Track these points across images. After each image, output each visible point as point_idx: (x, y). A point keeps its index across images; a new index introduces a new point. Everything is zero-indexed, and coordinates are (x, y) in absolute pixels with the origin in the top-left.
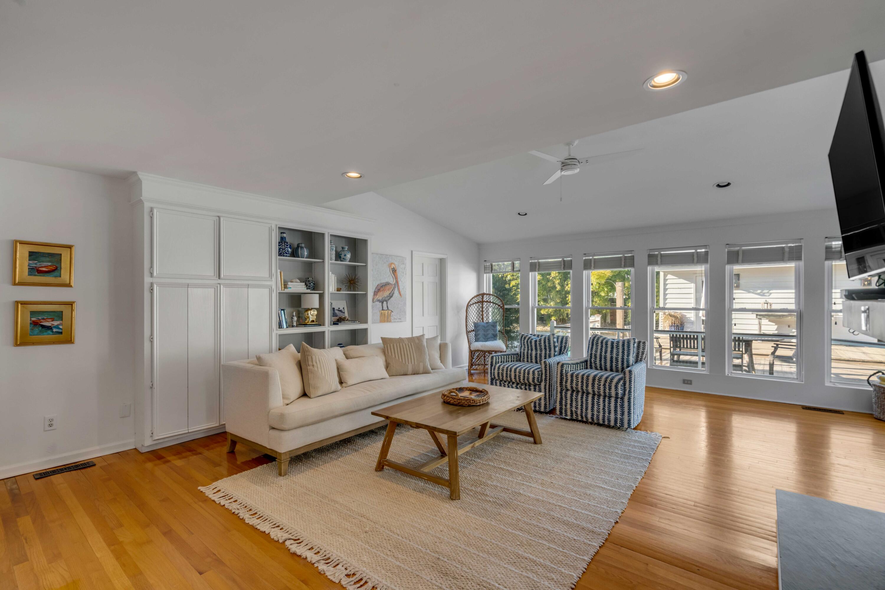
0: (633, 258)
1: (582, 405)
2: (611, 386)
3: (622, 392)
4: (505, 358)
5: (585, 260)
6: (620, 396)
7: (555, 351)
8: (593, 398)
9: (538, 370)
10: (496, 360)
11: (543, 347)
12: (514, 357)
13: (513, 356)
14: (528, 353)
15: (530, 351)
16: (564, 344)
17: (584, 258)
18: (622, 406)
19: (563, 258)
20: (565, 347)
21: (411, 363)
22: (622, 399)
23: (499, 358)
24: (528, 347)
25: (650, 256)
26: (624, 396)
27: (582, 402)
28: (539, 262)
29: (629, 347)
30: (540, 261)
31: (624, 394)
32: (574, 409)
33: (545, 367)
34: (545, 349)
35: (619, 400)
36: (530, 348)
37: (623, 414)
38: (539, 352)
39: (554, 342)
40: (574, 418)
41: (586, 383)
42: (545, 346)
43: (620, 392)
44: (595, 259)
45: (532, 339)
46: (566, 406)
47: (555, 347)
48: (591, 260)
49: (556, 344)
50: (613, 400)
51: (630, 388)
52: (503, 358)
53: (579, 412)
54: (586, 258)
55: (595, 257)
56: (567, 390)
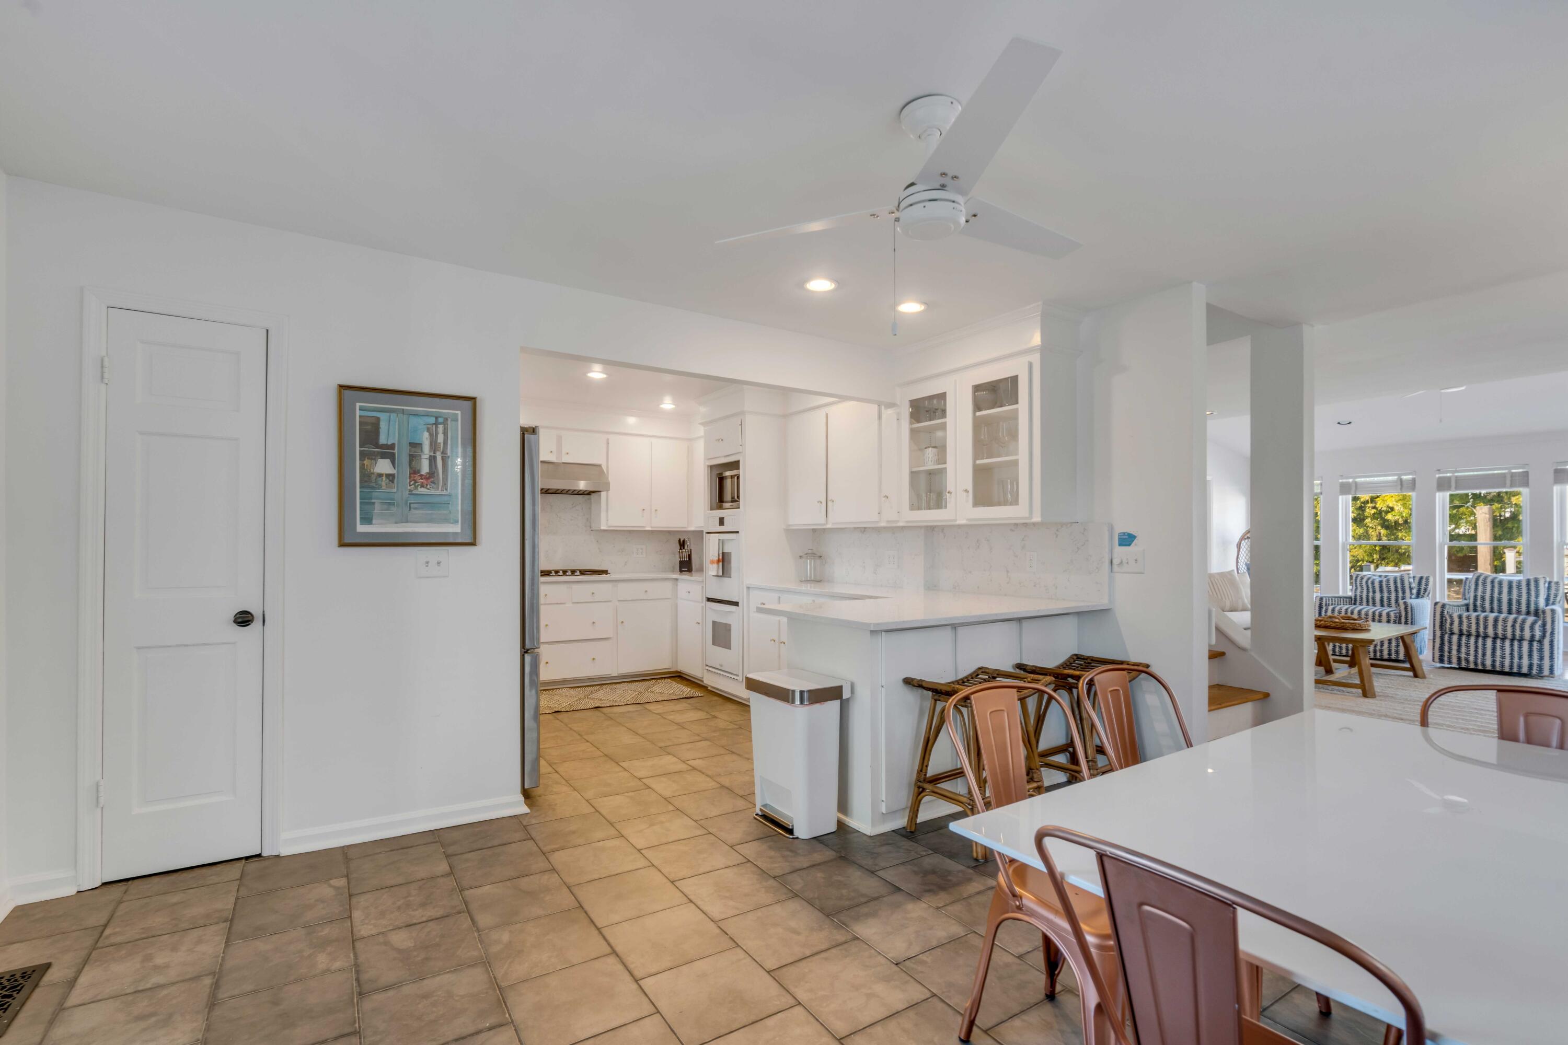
0: (1526, 474)
1: (1476, 651)
2: (1524, 627)
3: (1540, 633)
4: (1337, 601)
5: (1439, 478)
6: (1537, 638)
7: (1411, 594)
8: (1494, 642)
9: (1395, 612)
10: (1326, 602)
11: (1393, 588)
12: (1346, 601)
13: (1345, 599)
14: (1368, 596)
15: (1371, 594)
16: (1423, 587)
17: (1437, 476)
18: (1541, 650)
19: (1399, 475)
20: (1425, 590)
21: (1229, 598)
22: (1540, 642)
23: (1329, 600)
24: (1368, 589)
25: (1557, 472)
26: (1544, 639)
27: (1476, 647)
28: (1356, 483)
29: (1537, 586)
30: (1358, 480)
31: (1544, 636)
32: (1463, 656)
33: (1406, 608)
34: (1396, 591)
35: (1535, 644)
36: (1371, 590)
37: (1541, 658)
38: (1386, 595)
39: (1410, 583)
40: (1463, 666)
41: (1484, 624)
42: (1396, 587)
43: (1538, 634)
44: (1457, 477)
45: (1374, 580)
46: (1450, 652)
47: (1411, 589)
48: (1449, 478)
49: (1413, 585)
50: (1525, 645)
51: (1553, 629)
52: (1334, 601)
53: (1472, 658)
54: (1441, 475)
55: (1456, 474)
56: (1452, 633)
